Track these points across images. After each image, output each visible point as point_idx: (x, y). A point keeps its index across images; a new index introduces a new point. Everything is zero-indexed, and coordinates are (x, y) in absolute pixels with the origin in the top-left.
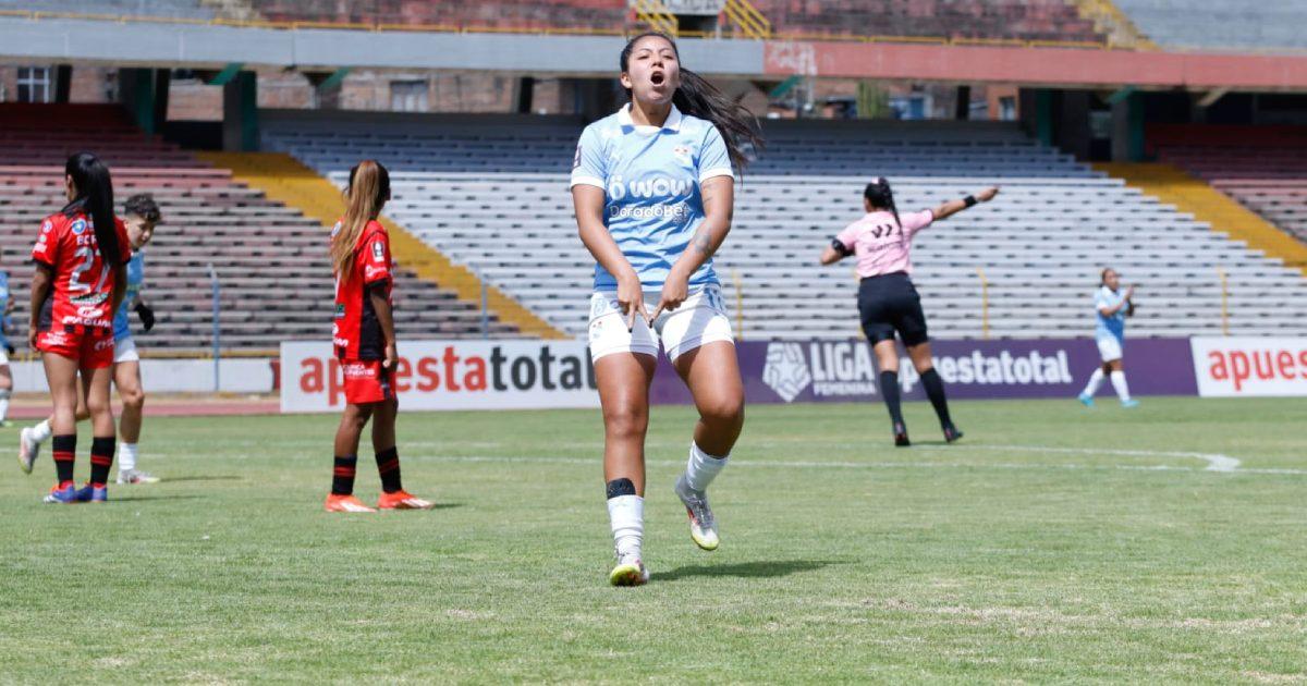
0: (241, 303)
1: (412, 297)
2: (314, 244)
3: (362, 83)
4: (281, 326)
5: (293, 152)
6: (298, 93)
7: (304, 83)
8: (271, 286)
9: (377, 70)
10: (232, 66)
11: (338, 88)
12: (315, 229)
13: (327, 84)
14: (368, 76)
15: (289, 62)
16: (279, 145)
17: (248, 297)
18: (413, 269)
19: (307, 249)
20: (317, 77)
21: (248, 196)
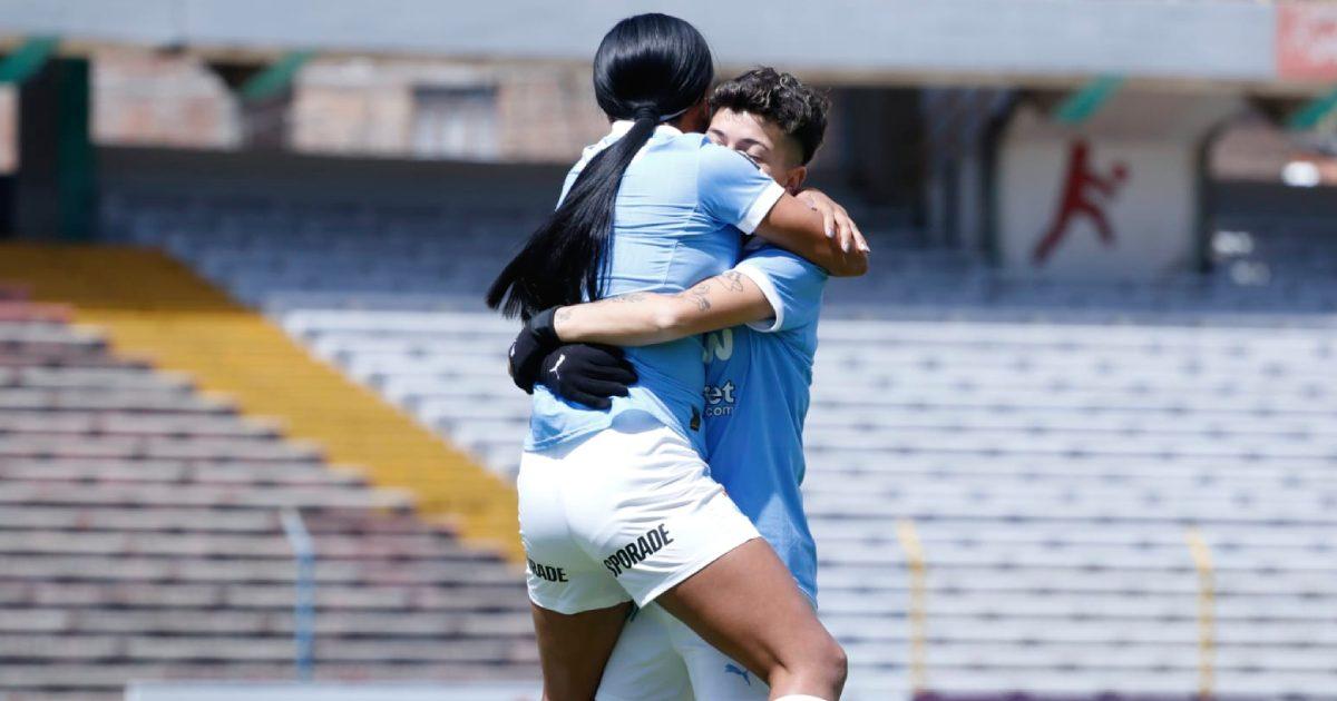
0: (49, 594)
1: (449, 585)
2: (222, 460)
3: (345, 90)
4: (141, 648)
5: (177, 244)
6: (196, 109)
7: (208, 87)
8: (124, 556)
9: (380, 57)
10: (34, 43)
11: (286, 96)
12: (225, 426)
13: (261, 88)
14: (357, 73)
15: (165, 34)
16: (145, 228)
17: (66, 581)
18: (452, 520)
19: (206, 473)
20: (235, 73)
21: (65, 346)
